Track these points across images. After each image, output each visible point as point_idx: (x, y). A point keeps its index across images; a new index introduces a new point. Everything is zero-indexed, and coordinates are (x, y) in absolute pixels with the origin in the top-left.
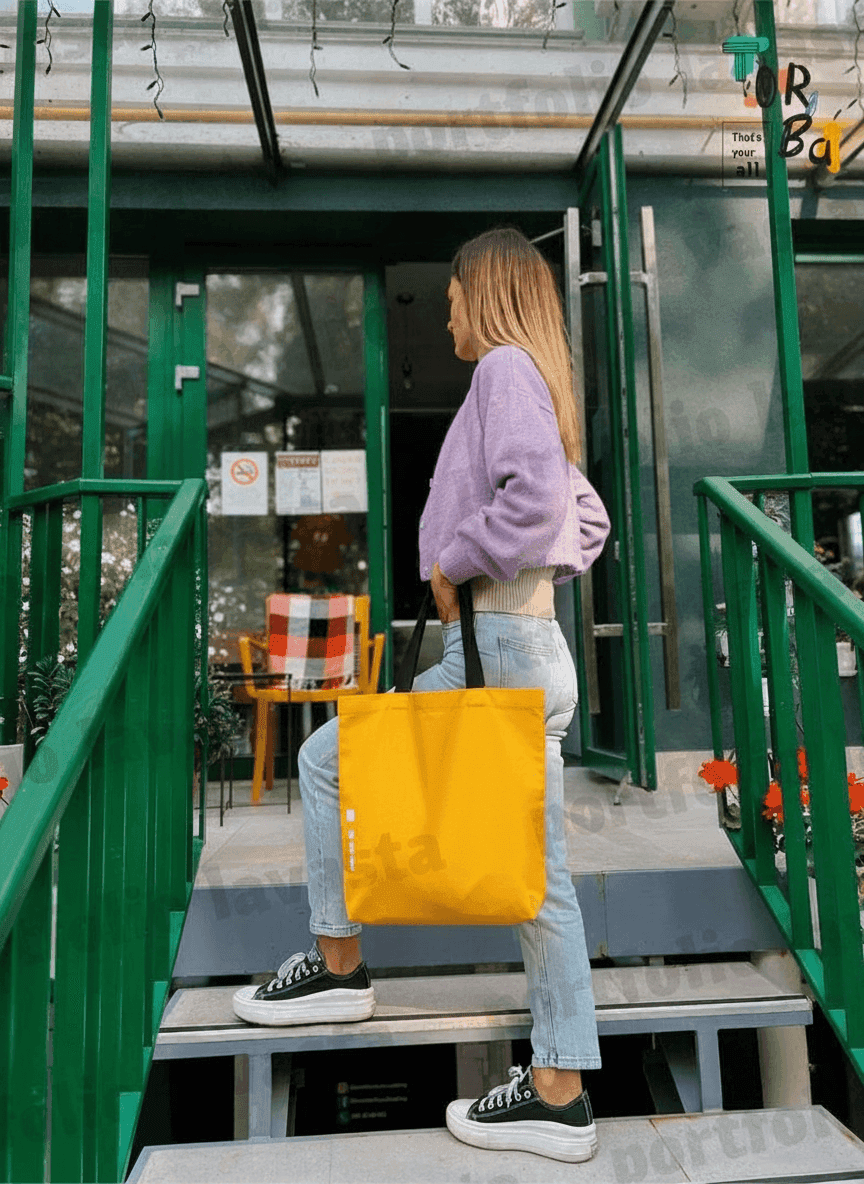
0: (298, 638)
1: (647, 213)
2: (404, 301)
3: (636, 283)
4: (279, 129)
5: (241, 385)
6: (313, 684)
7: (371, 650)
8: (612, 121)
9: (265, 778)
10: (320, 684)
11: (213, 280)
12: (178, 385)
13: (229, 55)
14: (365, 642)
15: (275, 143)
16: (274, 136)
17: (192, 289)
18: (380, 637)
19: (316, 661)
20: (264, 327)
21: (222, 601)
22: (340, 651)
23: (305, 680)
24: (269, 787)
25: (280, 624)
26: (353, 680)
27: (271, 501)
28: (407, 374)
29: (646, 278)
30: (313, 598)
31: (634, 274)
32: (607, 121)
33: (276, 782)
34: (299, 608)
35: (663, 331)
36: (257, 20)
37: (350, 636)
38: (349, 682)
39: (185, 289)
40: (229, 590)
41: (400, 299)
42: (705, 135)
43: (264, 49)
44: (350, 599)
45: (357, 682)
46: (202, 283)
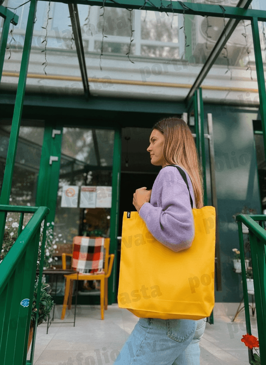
0: (84, 253)
1: (210, 116)
2: (127, 139)
3: (206, 138)
4: (90, 84)
5: (74, 162)
6: (88, 271)
7: (109, 259)
8: (198, 87)
9: (68, 304)
10: (90, 271)
11: (65, 130)
12: (51, 163)
13: (75, 61)
14: (107, 256)
15: (88, 88)
16: (88, 86)
17: (58, 132)
18: (113, 256)
19: (90, 262)
20: (85, 142)
21: (57, 240)
22: (98, 259)
23: (85, 270)
24: (69, 308)
25: (77, 248)
26: (102, 270)
27: (79, 203)
28: (127, 162)
29: (209, 137)
30: (90, 238)
31: (206, 135)
32: (197, 87)
33: (72, 306)
34: (85, 242)
35: (215, 155)
36: (85, 51)
37: (102, 253)
38: (100, 271)
39: (55, 132)
40: (60, 235)
41: (126, 138)
42: (227, 92)
43: (87, 59)
44: (103, 239)
45: (103, 271)
46: (62, 130)
